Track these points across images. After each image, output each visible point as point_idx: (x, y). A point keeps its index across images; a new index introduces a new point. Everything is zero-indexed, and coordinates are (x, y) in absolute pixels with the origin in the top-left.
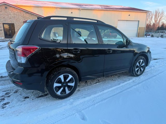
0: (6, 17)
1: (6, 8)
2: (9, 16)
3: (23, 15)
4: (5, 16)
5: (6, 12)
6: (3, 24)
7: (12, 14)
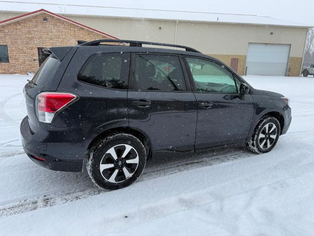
0: (44, 36)
1: (45, 19)
2: (49, 34)
3: (74, 33)
5: (45, 27)
6: (39, 49)
7: (54, 31)
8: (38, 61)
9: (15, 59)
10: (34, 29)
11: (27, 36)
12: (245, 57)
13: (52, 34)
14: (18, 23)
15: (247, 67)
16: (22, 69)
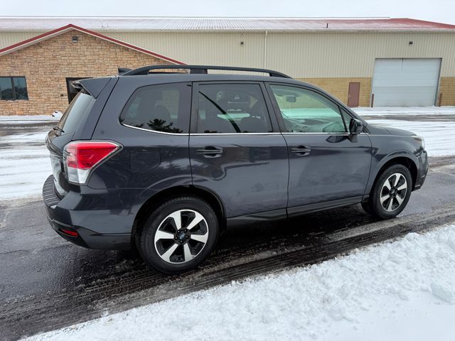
0: (75, 62)
1: (75, 39)
2: (81, 58)
3: (115, 56)
4: (72, 60)
5: (75, 49)
6: (68, 80)
7: (88, 53)
8: (67, 97)
9: (37, 95)
10: (61, 52)
11: (52, 62)
12: (370, 80)
13: (84, 58)
14: (39, 45)
15: (373, 95)
16: (46, 109)
